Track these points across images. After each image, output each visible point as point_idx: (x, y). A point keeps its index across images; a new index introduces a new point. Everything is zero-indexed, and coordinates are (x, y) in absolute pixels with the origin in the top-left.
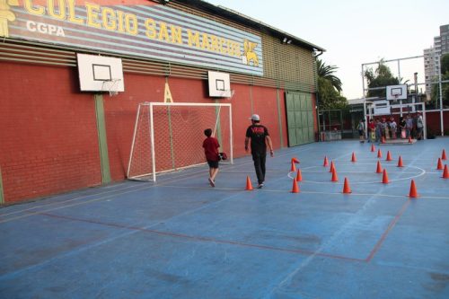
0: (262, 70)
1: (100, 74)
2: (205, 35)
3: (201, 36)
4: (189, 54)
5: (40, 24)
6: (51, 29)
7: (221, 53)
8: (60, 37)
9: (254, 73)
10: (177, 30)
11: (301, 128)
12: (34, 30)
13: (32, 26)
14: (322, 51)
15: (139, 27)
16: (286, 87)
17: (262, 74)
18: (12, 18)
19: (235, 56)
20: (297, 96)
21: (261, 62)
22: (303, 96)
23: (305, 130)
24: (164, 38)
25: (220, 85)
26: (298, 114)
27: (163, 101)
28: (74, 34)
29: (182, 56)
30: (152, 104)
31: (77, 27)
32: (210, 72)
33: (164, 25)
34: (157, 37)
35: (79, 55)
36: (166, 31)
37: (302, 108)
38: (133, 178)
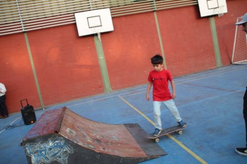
38: (236, 63)
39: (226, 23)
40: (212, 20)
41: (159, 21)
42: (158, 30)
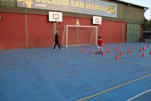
0: (116, 16)
1: (55, 17)
2: (93, 5)
3: (91, 5)
4: (86, 11)
5: (39, 4)
6: (42, 5)
7: (99, 10)
8: (44, 7)
9: (112, 17)
10: (82, 4)
11: (133, 36)
12: (38, 6)
13: (37, 5)
14: (147, 8)
15: (69, 3)
16: (128, 21)
17: (116, 17)
18: (32, 3)
19: (105, 11)
20: (132, 25)
21: (117, 13)
22: (136, 25)
23: (135, 37)
24: (77, 6)
25: (97, 20)
26: (132, 31)
27: (76, 25)
28: (48, 6)
29: (84, 11)
30: (67, 26)
31: (49, 4)
32: (93, 16)
33: (77, 2)
34: (75, 6)
35: (49, 12)
36: (78, 4)
37: (135, 29)
38: (63, 46)
39: (62, 26)
40: (55, 24)
41: (27, 19)
42: (26, 23)
